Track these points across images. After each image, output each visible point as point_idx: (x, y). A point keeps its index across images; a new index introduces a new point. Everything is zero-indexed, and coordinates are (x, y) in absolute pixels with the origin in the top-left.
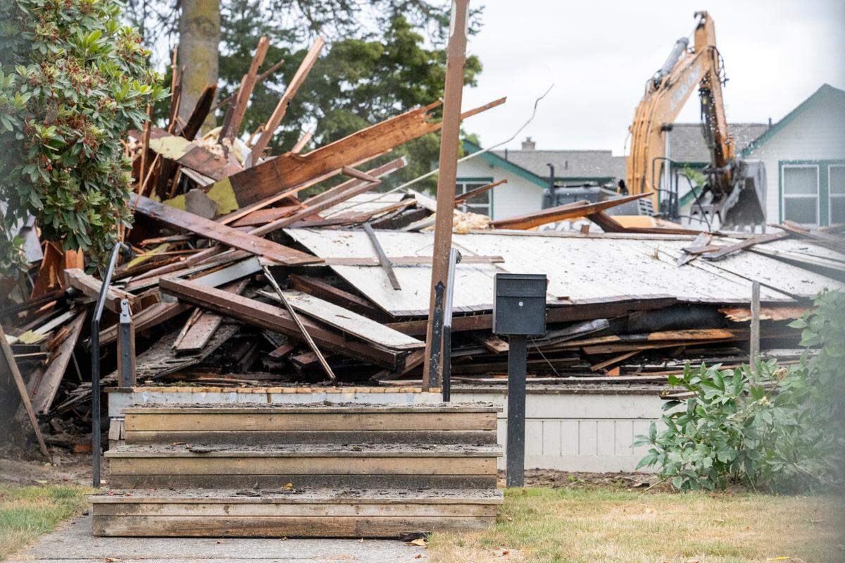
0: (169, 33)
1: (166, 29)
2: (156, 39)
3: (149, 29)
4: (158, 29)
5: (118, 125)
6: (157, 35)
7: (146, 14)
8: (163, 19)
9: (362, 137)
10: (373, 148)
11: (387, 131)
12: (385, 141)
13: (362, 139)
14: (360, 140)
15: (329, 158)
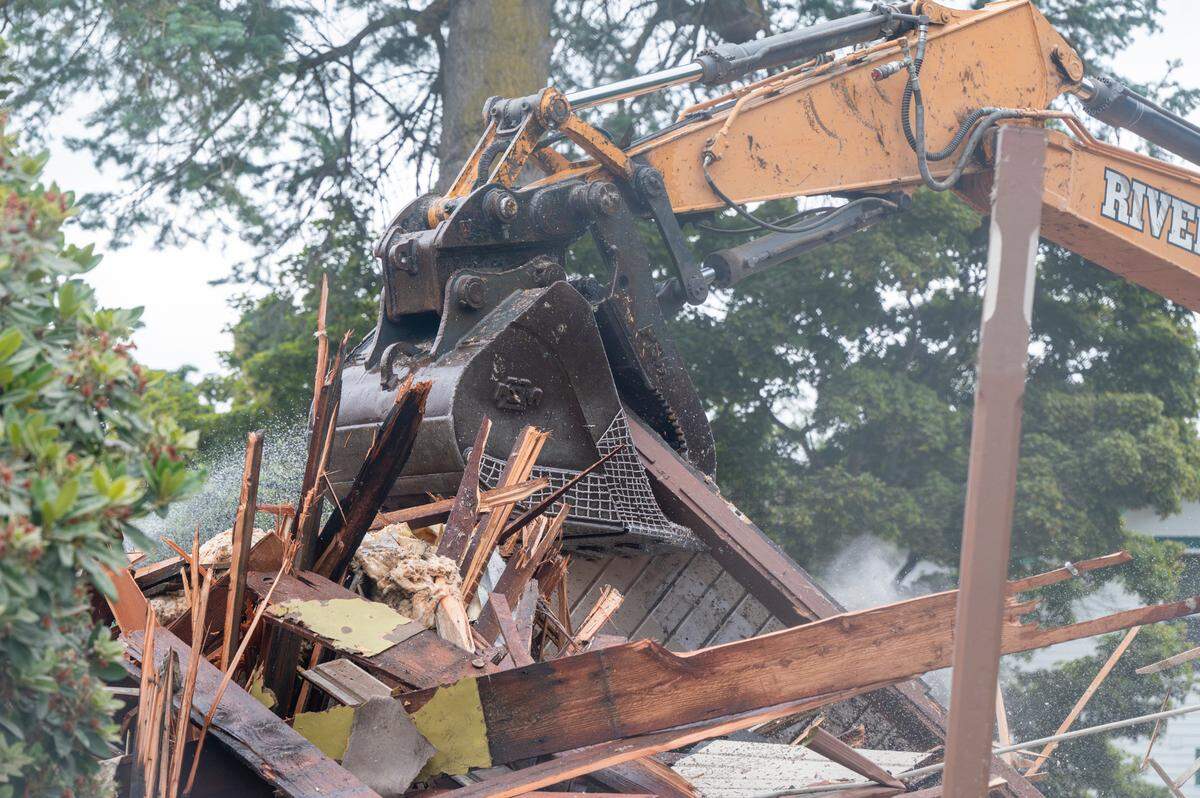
0: (417, 156)
1: (409, 146)
2: (383, 171)
3: (367, 144)
4: (388, 145)
5: (48, 586)
6: (384, 161)
7: (355, 106)
8: (401, 117)
9: (844, 631)
10: (870, 664)
11: (912, 627)
12: (905, 651)
13: (843, 638)
14: (835, 638)
15: (752, 672)
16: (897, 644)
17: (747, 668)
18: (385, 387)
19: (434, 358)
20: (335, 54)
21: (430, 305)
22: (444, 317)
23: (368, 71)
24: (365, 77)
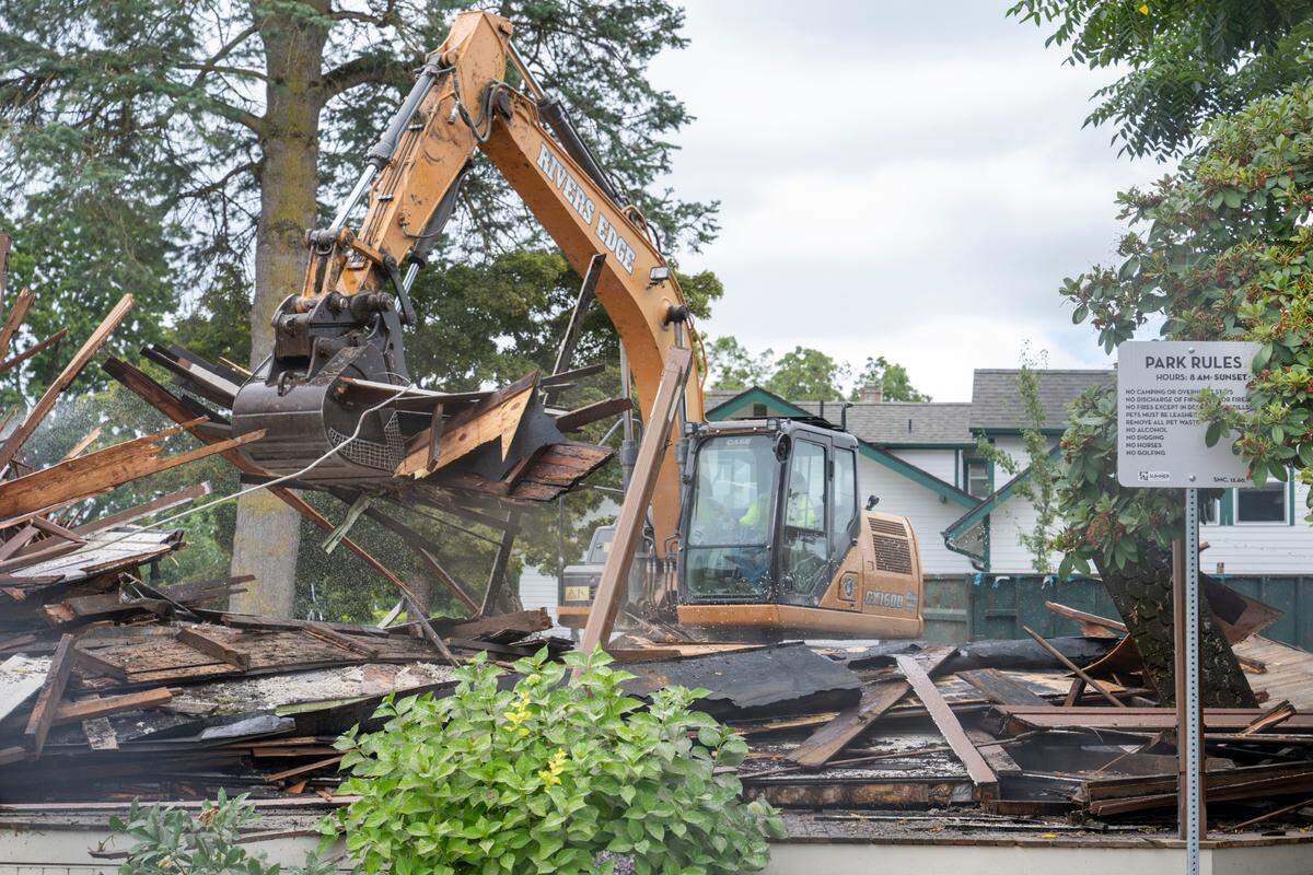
9: (70, 469)
10: (82, 485)
11: (103, 464)
12: (100, 477)
13: (69, 473)
14: (66, 474)
15: (24, 494)
16: (95, 474)
17: (23, 492)
18: (280, 394)
19: (308, 381)
20: (214, 187)
21: (304, 352)
22: (313, 360)
23: (236, 195)
24: (235, 200)
